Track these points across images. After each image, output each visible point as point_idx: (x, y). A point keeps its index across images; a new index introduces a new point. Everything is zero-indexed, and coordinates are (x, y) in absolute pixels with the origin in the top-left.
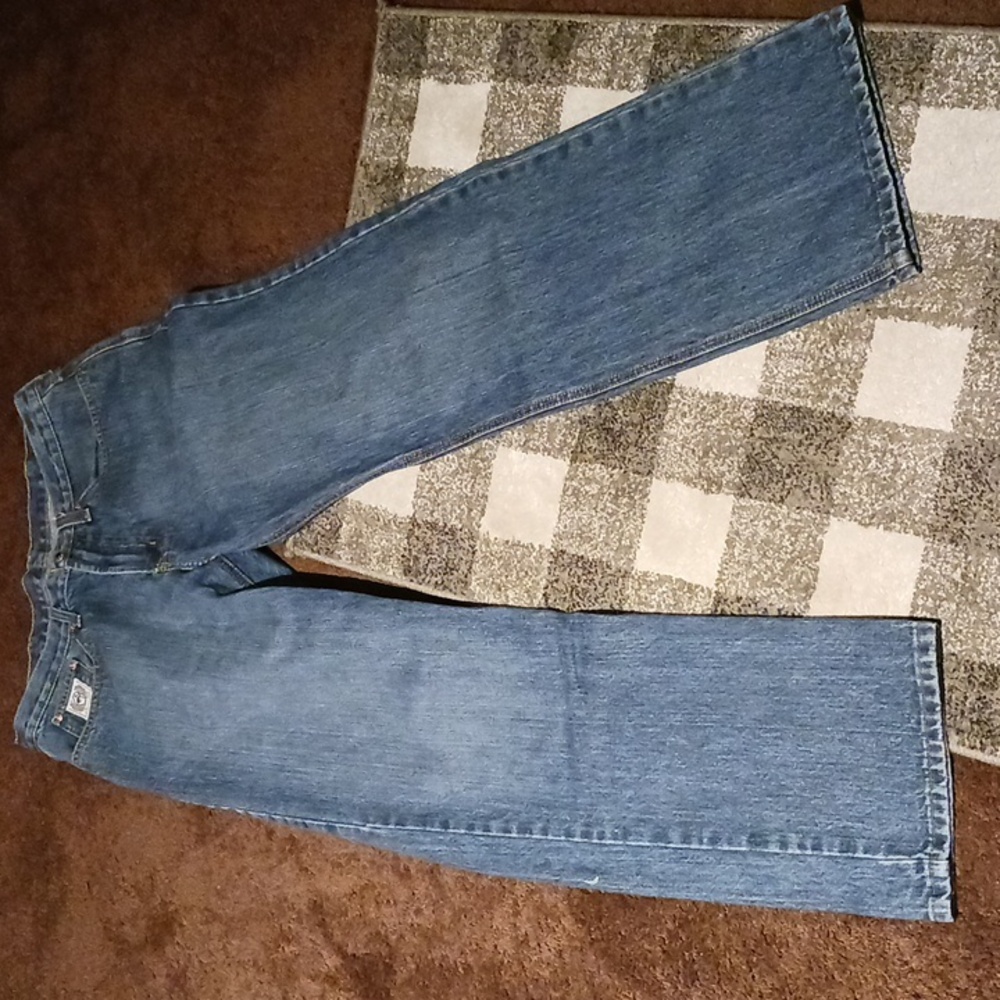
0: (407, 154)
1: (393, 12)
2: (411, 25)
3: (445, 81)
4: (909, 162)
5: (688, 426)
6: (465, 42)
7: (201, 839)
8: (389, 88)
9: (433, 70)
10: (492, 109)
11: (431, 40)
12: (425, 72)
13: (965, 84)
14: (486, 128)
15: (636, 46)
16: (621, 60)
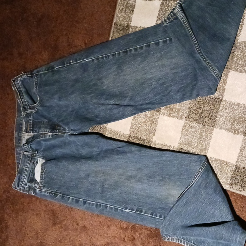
0: (131, 22)
5: (227, 112)
7: (54, 224)
10: (161, 9)
14: (159, 15)
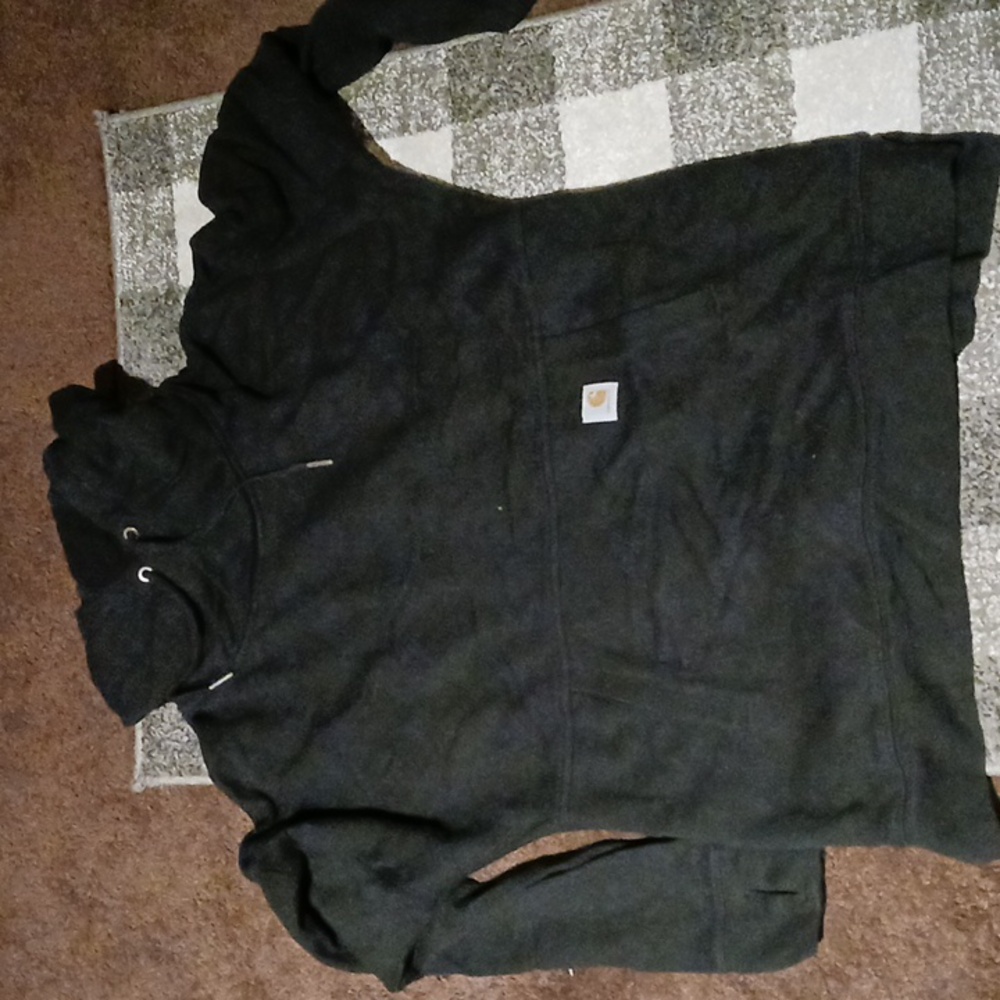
0: (176, 274)
1: (117, 120)
2: (144, 127)
4: (794, 114)
8: (135, 206)
9: (185, 171)
11: (175, 140)
12: (175, 176)
13: (835, 13)
15: (427, 78)
16: (412, 99)
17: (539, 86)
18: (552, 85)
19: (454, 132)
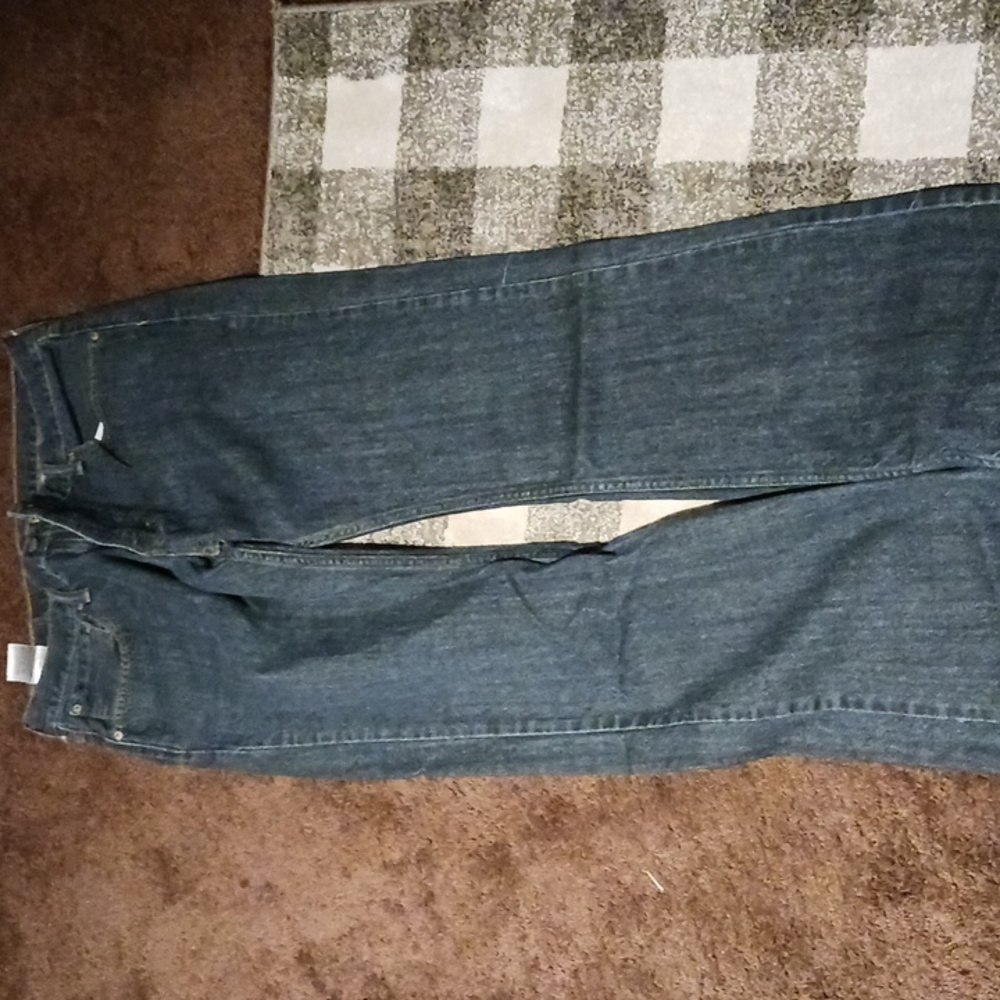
0: (321, 158)
1: (290, 11)
2: (311, 22)
3: (354, 77)
4: (863, 106)
6: (371, 33)
7: (170, 898)
8: (294, 91)
9: (339, 67)
10: (408, 101)
11: (334, 37)
12: (331, 70)
13: (914, 21)
14: (403, 123)
15: (555, 19)
16: (541, 36)
17: (650, 42)
18: (662, 43)
19: (570, 72)
